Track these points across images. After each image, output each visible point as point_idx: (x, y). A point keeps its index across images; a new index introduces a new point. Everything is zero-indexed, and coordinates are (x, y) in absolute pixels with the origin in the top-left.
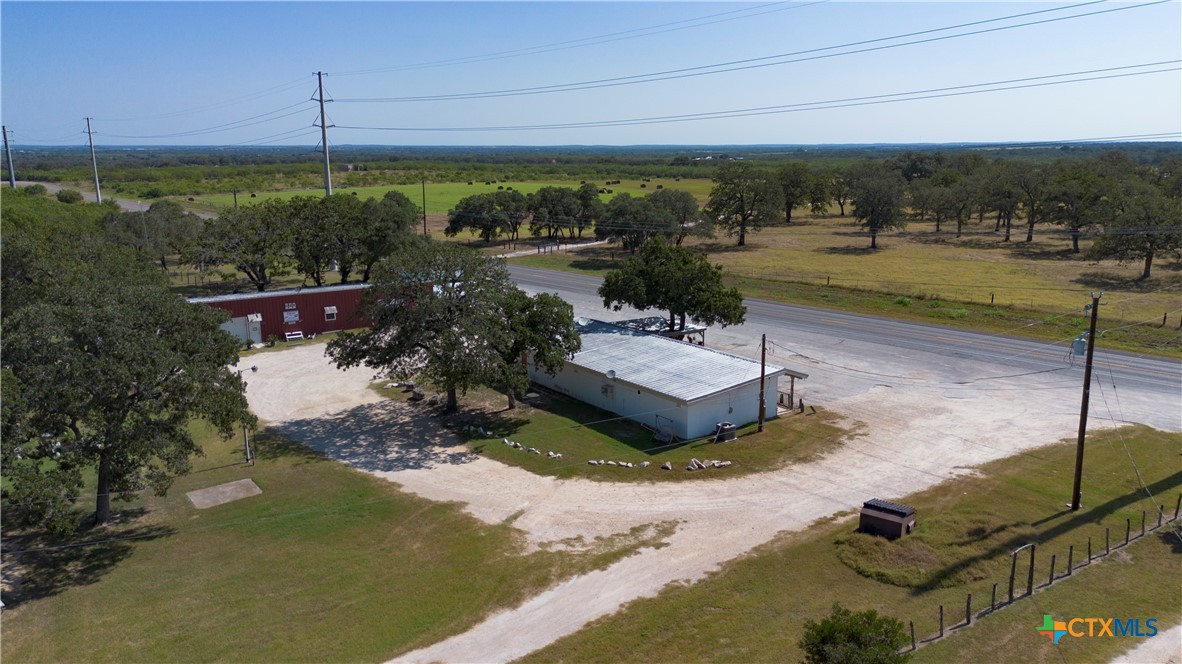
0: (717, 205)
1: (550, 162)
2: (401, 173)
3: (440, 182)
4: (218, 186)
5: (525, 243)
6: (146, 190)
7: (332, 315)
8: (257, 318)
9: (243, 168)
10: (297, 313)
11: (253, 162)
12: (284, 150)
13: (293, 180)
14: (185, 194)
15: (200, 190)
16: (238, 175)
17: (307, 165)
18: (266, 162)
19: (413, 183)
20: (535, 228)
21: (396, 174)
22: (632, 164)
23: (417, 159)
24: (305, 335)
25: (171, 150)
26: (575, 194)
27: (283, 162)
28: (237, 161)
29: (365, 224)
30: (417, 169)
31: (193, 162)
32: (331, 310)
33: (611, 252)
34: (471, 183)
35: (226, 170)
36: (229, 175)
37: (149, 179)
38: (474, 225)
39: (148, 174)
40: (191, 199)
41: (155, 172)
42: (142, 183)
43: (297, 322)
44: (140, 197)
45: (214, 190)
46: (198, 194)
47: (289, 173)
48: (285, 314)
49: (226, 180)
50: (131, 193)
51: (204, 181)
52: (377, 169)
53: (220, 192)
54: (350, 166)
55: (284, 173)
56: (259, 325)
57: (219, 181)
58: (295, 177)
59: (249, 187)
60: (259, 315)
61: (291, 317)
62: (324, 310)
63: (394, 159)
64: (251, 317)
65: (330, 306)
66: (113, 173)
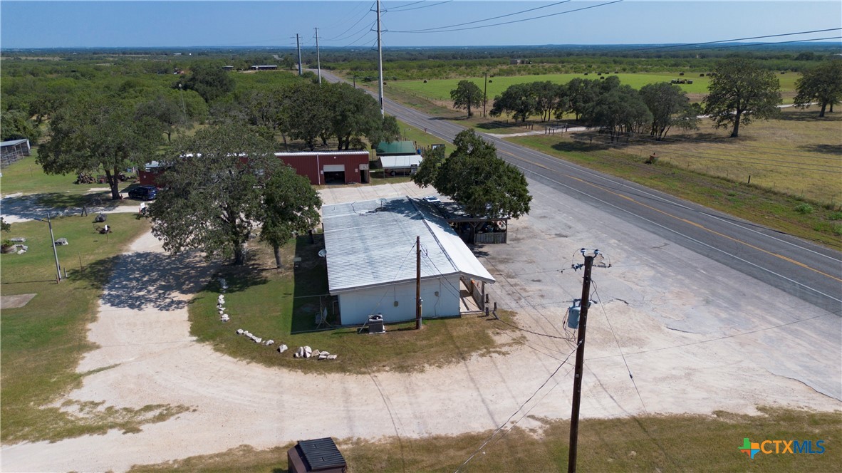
0: (713, 100)
1: (694, 57)
20: (558, 113)
33: (590, 135)
40: (385, 83)
54: (519, 61)
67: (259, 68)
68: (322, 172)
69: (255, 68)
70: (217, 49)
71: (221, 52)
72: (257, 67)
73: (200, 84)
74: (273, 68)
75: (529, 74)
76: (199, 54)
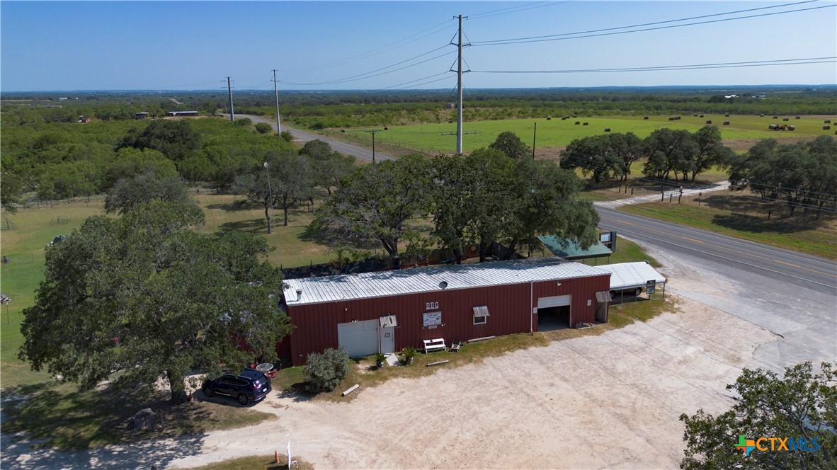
1: (597, 100)
2: (491, 110)
3: (523, 117)
4: (362, 120)
5: (638, 184)
6: (314, 123)
7: (482, 319)
8: (390, 322)
9: (379, 107)
10: (439, 314)
11: (386, 101)
12: (405, 92)
13: (414, 115)
14: (339, 127)
15: (350, 123)
16: (376, 111)
17: (422, 104)
18: (394, 101)
19: (502, 119)
21: (488, 111)
22: (673, 101)
23: (497, 99)
24: (448, 344)
25: (337, 93)
26: (693, 137)
27: (405, 101)
28: (376, 100)
29: (519, 191)
30: (501, 107)
31: (349, 101)
32: (481, 311)
34: (549, 119)
35: (369, 107)
36: (370, 112)
37: (318, 114)
38: (586, 165)
39: (318, 110)
40: (343, 131)
41: (322, 109)
42: (312, 117)
43: (439, 326)
44: (310, 128)
45: (359, 124)
46: (348, 126)
47: (411, 110)
48: (425, 316)
49: (368, 115)
50: (305, 125)
51: (353, 116)
52: (471, 106)
53: (363, 125)
54: (453, 105)
55: (407, 110)
56: (392, 332)
57: (363, 117)
58: (415, 113)
59: (383, 121)
60: (393, 318)
61: (432, 320)
62: (472, 312)
63: (481, 99)
64: (384, 320)
65: (480, 305)
66: (298, 110)
67: (177, 115)
68: (535, 311)
69: (172, 115)
70: (104, 93)
71: (110, 96)
72: (174, 113)
73: (158, 141)
74: (193, 114)
75: (486, 119)
76: (88, 99)
